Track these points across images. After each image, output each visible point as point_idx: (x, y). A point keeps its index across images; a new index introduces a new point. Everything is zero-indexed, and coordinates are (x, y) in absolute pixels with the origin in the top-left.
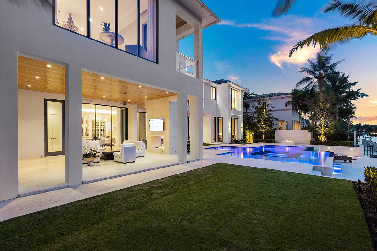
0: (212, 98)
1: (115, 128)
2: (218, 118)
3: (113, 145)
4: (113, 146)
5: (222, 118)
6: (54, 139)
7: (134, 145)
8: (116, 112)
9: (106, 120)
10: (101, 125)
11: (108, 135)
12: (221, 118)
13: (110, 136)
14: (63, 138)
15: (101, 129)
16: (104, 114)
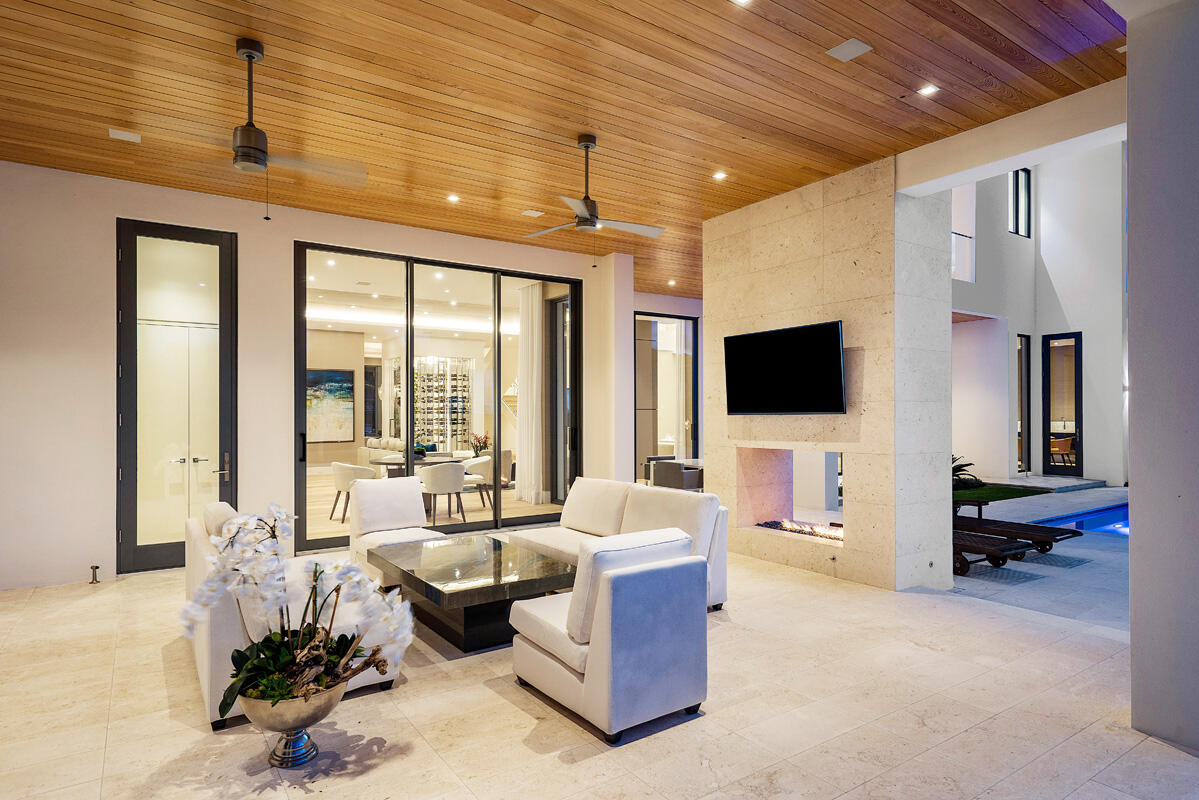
0: (1011, 228)
1: (513, 399)
2: (1047, 339)
3: (506, 487)
4: (504, 493)
5: (1078, 336)
6: (195, 460)
7: (689, 547)
8: (521, 325)
9: (472, 365)
10: (454, 388)
11: (481, 434)
12: (1071, 342)
13: (491, 441)
14: (227, 458)
15: (455, 405)
16: (465, 337)
